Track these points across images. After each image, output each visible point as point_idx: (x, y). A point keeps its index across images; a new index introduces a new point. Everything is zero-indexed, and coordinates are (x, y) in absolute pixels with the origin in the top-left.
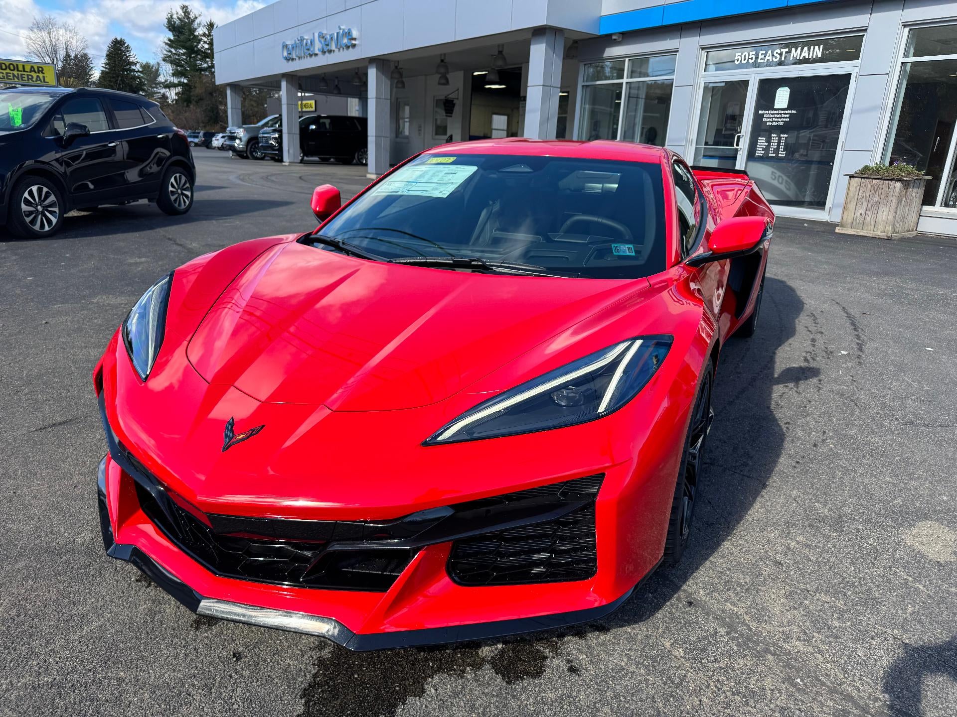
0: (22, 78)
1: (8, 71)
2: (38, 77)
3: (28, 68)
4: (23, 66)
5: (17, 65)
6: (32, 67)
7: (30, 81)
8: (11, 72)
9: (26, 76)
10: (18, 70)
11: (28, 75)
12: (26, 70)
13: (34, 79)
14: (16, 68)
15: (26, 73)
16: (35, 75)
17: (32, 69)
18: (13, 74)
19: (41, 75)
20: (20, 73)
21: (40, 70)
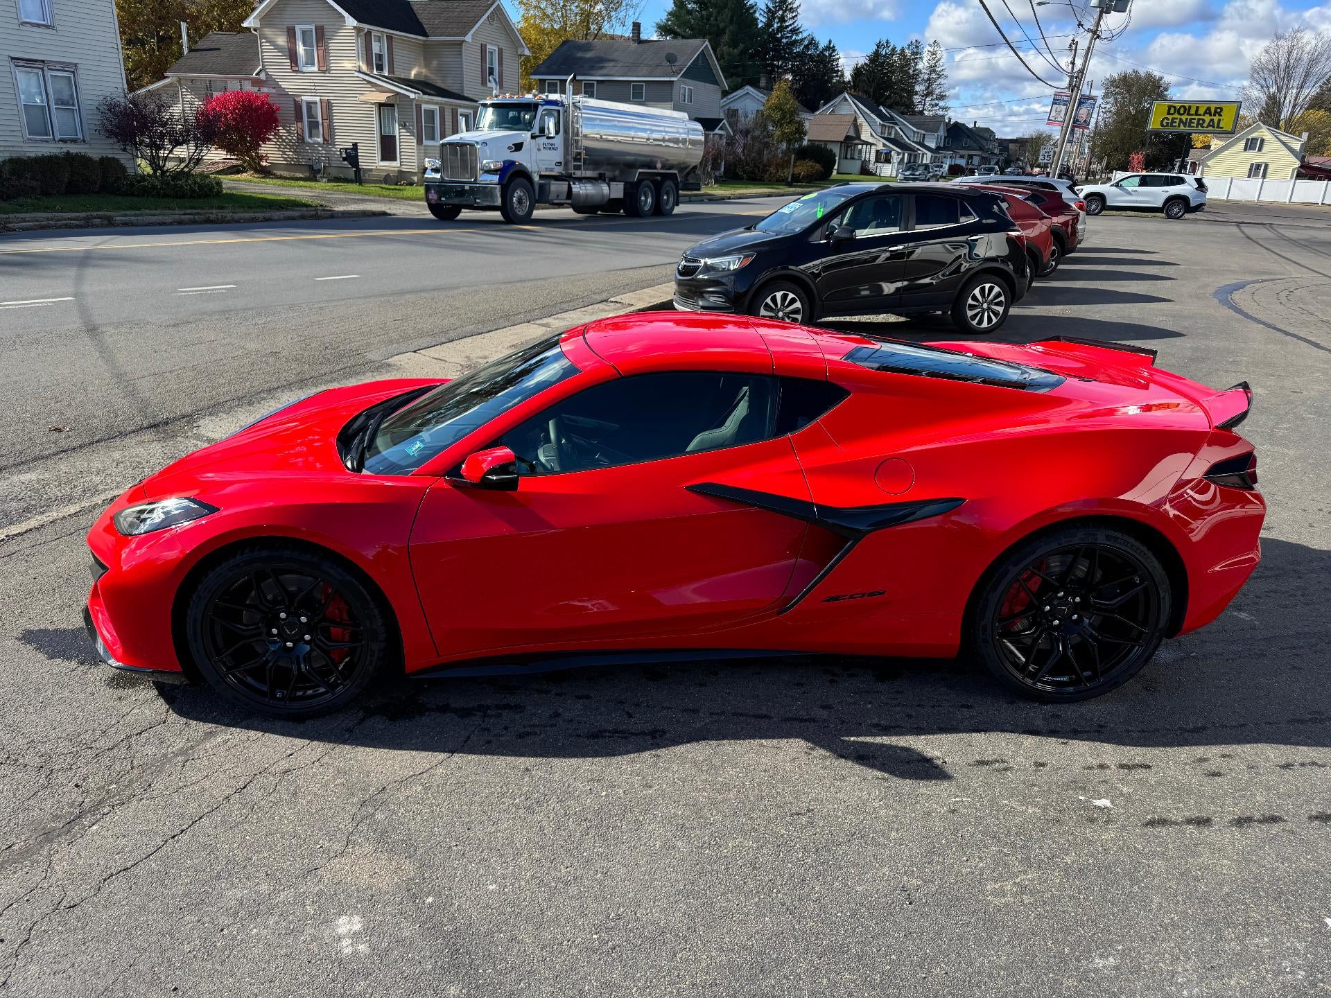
0: (1191, 122)
1: (1176, 116)
2: (1212, 120)
3: (1201, 111)
4: (1197, 108)
5: (1190, 107)
6: (1209, 108)
7: (1200, 128)
8: (1179, 117)
9: (1195, 121)
10: (1188, 114)
11: (1199, 119)
12: (1199, 113)
13: (1205, 125)
14: (1187, 111)
15: (1197, 117)
16: (1207, 118)
17: (1208, 111)
18: (1181, 119)
19: (1216, 119)
20: (1189, 117)
21: (1218, 111)
